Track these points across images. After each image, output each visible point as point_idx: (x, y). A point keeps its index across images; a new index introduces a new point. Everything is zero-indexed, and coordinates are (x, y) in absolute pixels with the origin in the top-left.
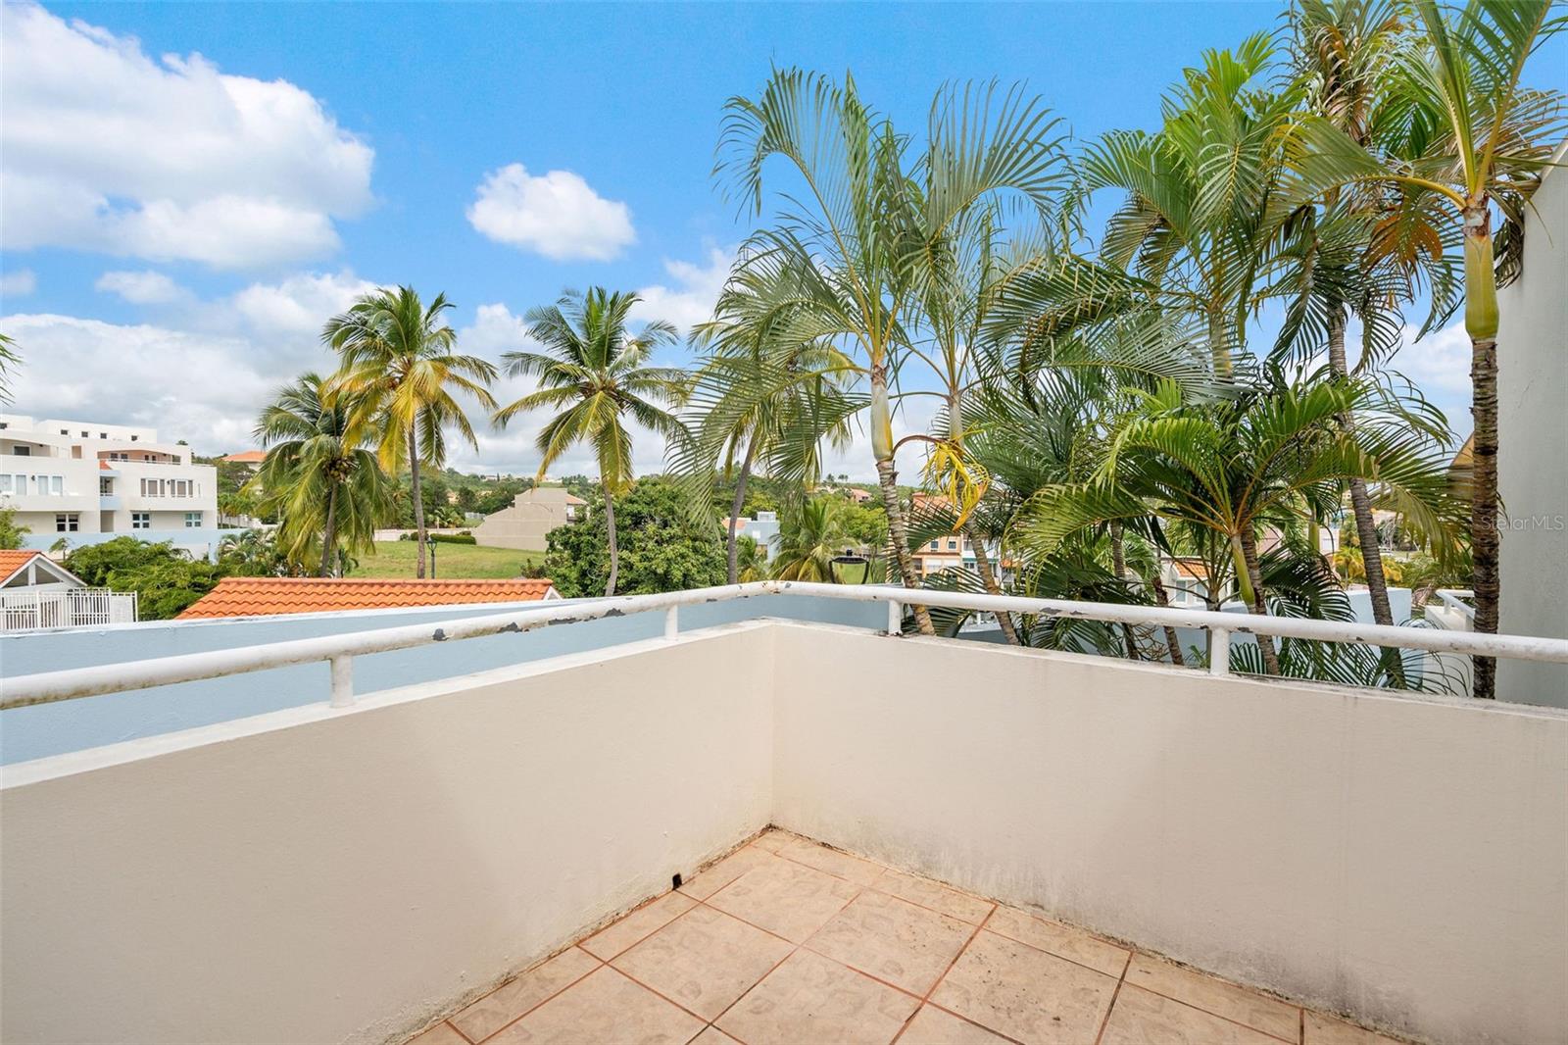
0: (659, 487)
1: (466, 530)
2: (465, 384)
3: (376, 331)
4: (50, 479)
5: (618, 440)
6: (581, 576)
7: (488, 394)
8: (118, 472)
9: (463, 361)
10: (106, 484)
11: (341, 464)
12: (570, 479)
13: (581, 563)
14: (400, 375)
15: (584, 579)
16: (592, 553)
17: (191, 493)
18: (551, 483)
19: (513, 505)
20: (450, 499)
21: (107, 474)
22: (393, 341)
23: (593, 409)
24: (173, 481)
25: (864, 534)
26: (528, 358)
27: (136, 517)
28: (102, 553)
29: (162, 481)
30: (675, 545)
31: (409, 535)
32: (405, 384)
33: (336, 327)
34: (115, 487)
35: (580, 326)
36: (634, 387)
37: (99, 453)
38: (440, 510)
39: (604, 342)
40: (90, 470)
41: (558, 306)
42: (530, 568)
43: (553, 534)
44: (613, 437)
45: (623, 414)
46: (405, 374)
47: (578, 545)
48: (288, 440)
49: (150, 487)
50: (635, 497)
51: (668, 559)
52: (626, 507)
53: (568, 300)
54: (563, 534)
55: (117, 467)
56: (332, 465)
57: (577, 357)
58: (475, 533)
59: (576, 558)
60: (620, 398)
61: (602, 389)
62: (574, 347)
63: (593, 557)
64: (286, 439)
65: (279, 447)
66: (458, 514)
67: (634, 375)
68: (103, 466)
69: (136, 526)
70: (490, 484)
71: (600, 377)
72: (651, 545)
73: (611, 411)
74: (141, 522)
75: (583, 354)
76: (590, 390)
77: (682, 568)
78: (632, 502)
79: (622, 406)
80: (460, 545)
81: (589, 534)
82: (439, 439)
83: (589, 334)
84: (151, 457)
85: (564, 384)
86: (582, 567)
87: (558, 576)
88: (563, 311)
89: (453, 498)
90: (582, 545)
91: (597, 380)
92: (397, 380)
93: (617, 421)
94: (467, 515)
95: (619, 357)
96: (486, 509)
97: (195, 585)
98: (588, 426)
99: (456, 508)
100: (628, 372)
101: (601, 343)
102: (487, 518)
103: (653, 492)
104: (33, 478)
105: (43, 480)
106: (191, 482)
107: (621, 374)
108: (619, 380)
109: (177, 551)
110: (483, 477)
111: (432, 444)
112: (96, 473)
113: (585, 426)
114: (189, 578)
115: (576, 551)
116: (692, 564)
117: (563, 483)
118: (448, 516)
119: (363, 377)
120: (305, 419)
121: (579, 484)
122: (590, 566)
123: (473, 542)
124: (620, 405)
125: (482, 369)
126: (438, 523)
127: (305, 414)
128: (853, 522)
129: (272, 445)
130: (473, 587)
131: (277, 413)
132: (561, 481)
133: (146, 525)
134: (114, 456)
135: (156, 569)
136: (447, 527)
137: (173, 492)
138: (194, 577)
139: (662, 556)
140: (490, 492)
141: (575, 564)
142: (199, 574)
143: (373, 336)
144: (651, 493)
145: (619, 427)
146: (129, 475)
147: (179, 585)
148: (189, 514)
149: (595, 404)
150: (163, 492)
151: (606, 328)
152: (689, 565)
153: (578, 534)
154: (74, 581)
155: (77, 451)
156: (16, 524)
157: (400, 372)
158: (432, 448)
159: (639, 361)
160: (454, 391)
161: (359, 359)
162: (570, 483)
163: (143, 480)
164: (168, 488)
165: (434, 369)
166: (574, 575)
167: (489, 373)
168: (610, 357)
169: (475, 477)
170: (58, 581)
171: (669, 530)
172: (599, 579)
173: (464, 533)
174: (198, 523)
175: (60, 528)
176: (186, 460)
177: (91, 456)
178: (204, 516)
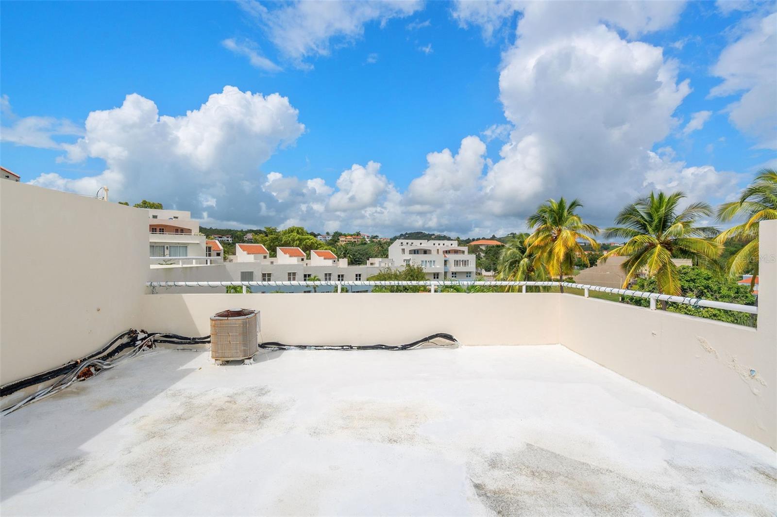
8: (448, 258)
10: (445, 262)
14: (555, 235)
17: (468, 265)
19: (596, 265)
21: (445, 259)
23: (655, 257)
27: (453, 274)
34: (448, 263)
35: (646, 213)
37: (443, 251)
40: (441, 258)
46: (558, 236)
49: (457, 263)
55: (447, 255)
61: (659, 244)
68: (444, 256)
69: (453, 277)
88: (638, 207)
92: (554, 238)
102: (582, 272)
104: (428, 261)
105: (431, 262)
106: (468, 260)
111: (568, 262)
112: (443, 258)
125: (591, 229)
133: (455, 277)
134: (447, 252)
137: (463, 265)
146: (452, 257)
148: (467, 273)
150: (460, 265)
155: (438, 250)
163: (455, 261)
164: (461, 263)
165: (571, 234)
174: (470, 276)
175: (435, 278)
176: (466, 252)
177: (441, 252)
178: (472, 273)
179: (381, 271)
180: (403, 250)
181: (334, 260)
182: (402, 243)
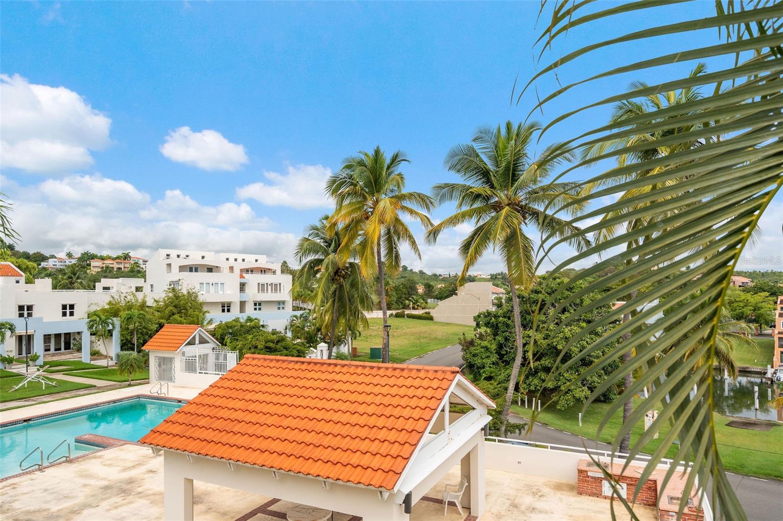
0: (558, 281)
1: (427, 310)
2: (412, 212)
3: (357, 182)
4: (219, 284)
5: (521, 245)
6: (499, 348)
7: (428, 218)
8: (248, 280)
9: (411, 196)
10: (242, 286)
11: (341, 272)
12: (496, 275)
13: (499, 338)
14: (371, 210)
15: (501, 350)
16: (506, 331)
17: (280, 290)
18: (483, 278)
19: (456, 294)
20: (419, 291)
21: (243, 281)
22: (366, 187)
23: (501, 221)
24: (272, 284)
25: (747, 316)
26: (452, 187)
27: (255, 304)
28: (228, 327)
29: (267, 284)
30: (572, 327)
31: (394, 314)
32: (374, 215)
33: (334, 182)
34: (247, 287)
35: (490, 157)
36: (535, 201)
37: (241, 270)
38: (413, 298)
39: (509, 167)
40: (234, 280)
41: (473, 143)
42: (465, 339)
43: (479, 316)
44: (517, 243)
45: (526, 224)
46: (374, 209)
47: (497, 324)
48: (313, 258)
49: (262, 287)
50: (539, 288)
51: (566, 338)
52: (533, 296)
53: (481, 138)
54: (486, 317)
55: (247, 276)
56: (337, 274)
57: (488, 182)
58: (433, 313)
59: (495, 334)
60: (524, 211)
61: (508, 205)
62: (485, 174)
63: (508, 334)
64: (312, 257)
65: (307, 262)
66: (424, 300)
67: (535, 192)
68: (242, 277)
69: (255, 309)
70: (444, 280)
71: (506, 196)
72: (552, 326)
73: (515, 221)
74: (258, 307)
75: (493, 178)
76: (499, 207)
77: (578, 346)
78: (537, 292)
79: (525, 218)
80: (424, 321)
81: (505, 317)
82: (397, 252)
83: (497, 162)
84: (263, 271)
85: (478, 204)
86: (499, 341)
87: (482, 348)
88: (477, 146)
89: (421, 290)
90: (500, 325)
91: (504, 197)
92: (370, 213)
93: (520, 229)
94: (429, 301)
95: (522, 178)
96: (441, 297)
97: (267, 347)
98: (498, 236)
99: (422, 297)
100: (530, 189)
101: (507, 168)
102: (440, 303)
103: (553, 284)
104: (212, 284)
105: (216, 285)
106: (280, 284)
107: (524, 192)
108: (522, 196)
109: (263, 326)
110: (440, 275)
111: (392, 256)
112: (238, 280)
113: (495, 236)
114: (263, 343)
115: (495, 329)
116: (587, 342)
117: (491, 278)
118: (417, 301)
119: (350, 213)
120: (322, 244)
121: (502, 278)
122: (505, 341)
123: (431, 319)
124: (523, 217)
125: (423, 200)
126: (411, 306)
127: (322, 240)
128: (735, 305)
129: (304, 261)
130: (398, 371)
131: (306, 241)
132: (489, 277)
133: (260, 309)
134: (247, 271)
135: (250, 337)
136: (417, 309)
137: (272, 290)
138: (266, 343)
139: (561, 335)
140: (443, 286)
141: (495, 339)
142: (269, 341)
143: (355, 185)
144: (552, 285)
145: (522, 235)
146: (253, 280)
147: (259, 347)
148: (279, 303)
149: (502, 218)
150: (267, 290)
151: (511, 156)
152: (585, 343)
153: (496, 316)
154: (215, 342)
155: (231, 268)
156: (205, 309)
157: (371, 208)
158: (392, 259)
159: (539, 179)
160: (406, 218)
161: (346, 202)
162: (496, 278)
163: (259, 284)
164: (269, 288)
165: (390, 203)
166: (494, 347)
167: (428, 202)
168: (514, 178)
169: (435, 275)
170: (208, 342)
171: (567, 314)
172: (512, 351)
173: (426, 313)
174: (283, 308)
175: (223, 311)
176: (279, 271)
177: (237, 271)
178: (286, 304)
179: (113, 298)
180: (169, 265)
181: (18, 278)
182: (168, 255)
